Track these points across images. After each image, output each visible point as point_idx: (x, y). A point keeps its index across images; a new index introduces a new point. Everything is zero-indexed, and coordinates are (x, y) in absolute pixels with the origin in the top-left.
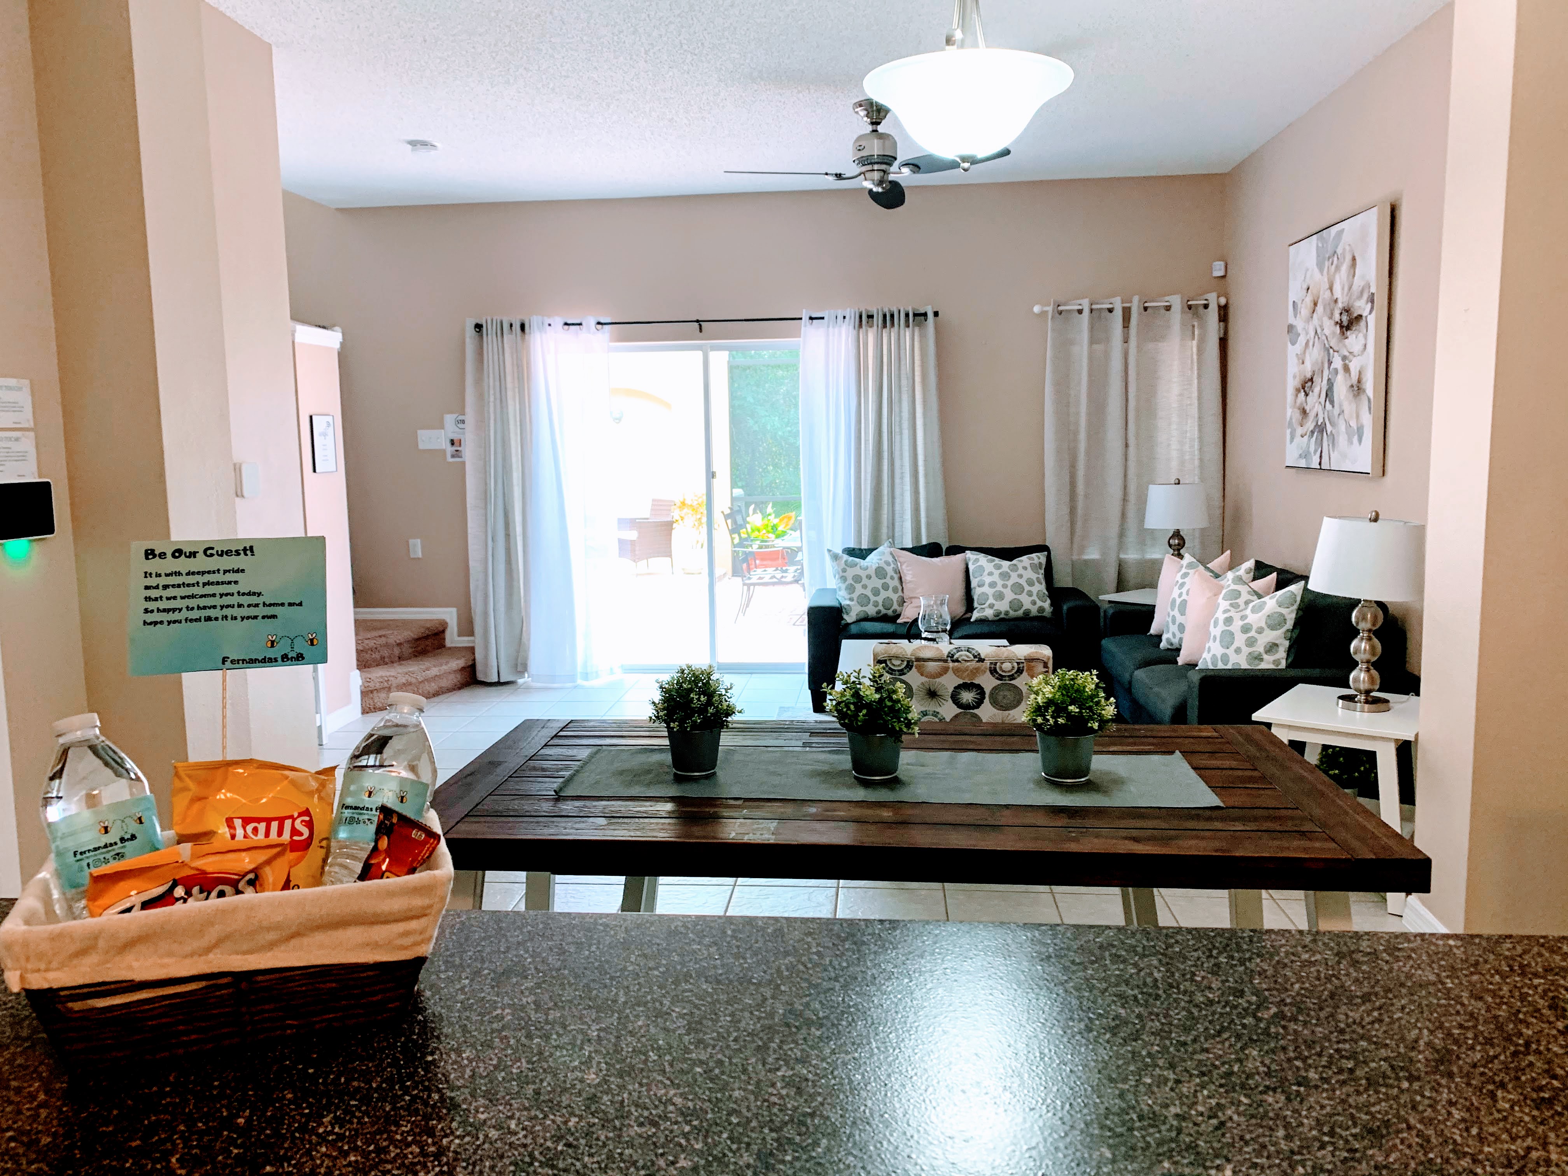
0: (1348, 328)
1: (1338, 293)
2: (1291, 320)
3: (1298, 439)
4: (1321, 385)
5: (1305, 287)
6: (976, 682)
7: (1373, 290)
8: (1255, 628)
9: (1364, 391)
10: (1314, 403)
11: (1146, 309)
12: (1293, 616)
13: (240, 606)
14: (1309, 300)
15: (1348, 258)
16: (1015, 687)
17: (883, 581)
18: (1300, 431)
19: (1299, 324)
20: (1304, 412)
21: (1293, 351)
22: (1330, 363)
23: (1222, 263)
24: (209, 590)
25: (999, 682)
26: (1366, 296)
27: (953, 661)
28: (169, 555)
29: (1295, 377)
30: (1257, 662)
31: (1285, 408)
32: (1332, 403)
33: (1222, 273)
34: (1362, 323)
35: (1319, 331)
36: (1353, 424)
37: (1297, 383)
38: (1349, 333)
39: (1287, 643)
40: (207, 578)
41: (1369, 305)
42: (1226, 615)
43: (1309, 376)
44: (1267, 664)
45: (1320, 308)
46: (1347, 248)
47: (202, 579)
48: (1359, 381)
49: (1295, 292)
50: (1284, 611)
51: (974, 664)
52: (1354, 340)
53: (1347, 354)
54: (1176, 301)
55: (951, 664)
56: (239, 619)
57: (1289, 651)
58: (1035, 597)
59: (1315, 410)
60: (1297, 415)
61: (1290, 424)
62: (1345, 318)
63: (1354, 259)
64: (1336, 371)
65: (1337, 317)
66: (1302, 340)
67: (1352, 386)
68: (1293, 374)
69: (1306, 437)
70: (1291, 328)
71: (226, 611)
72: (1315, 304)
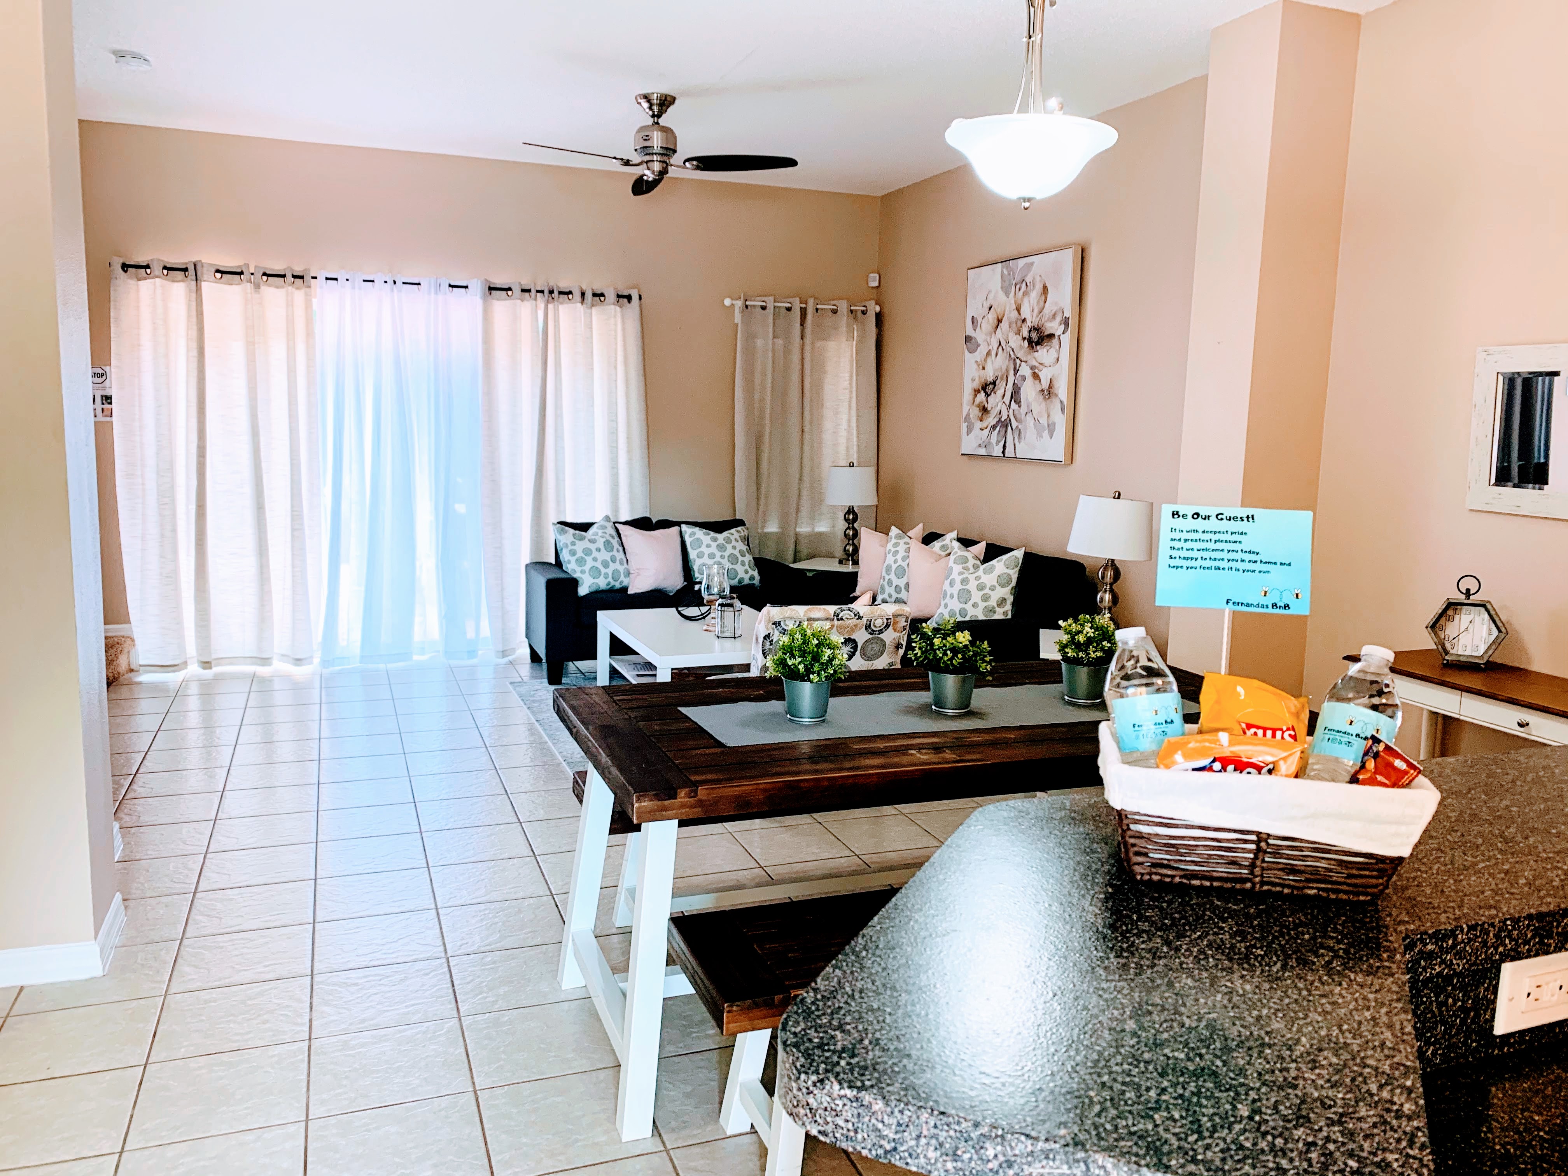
0: (1038, 343)
1: (1026, 312)
2: (970, 331)
3: (976, 431)
4: (1004, 389)
5: (987, 306)
6: (852, 637)
7: (1067, 314)
8: (988, 587)
9: (1056, 395)
10: (996, 402)
11: (817, 310)
12: (1016, 575)
13: (1243, 561)
14: (992, 317)
15: (1039, 287)
16: (882, 640)
17: (611, 554)
18: (978, 425)
19: (979, 336)
20: (985, 410)
21: (971, 360)
22: (1016, 371)
23: (877, 275)
24: (1219, 546)
25: (871, 636)
26: (1059, 318)
27: (838, 620)
28: (1190, 516)
29: (973, 380)
30: (992, 614)
31: (961, 405)
32: (1018, 403)
33: (876, 284)
34: (1055, 341)
35: (1003, 343)
36: (1044, 421)
37: (977, 384)
38: (1038, 347)
39: (1011, 598)
40: (1218, 537)
41: (1063, 327)
42: (962, 577)
43: (990, 379)
44: (998, 616)
45: (1004, 325)
46: (1038, 279)
47: (1215, 537)
48: (1050, 387)
49: (975, 308)
50: (1011, 572)
51: (855, 621)
52: (1044, 354)
53: (1035, 363)
54: (843, 307)
55: (836, 622)
56: (1241, 571)
57: (1014, 604)
58: (747, 567)
59: (998, 409)
60: (976, 412)
61: (967, 418)
62: (1034, 335)
63: (1045, 289)
64: (1024, 378)
65: (1025, 334)
66: (982, 350)
67: (1042, 390)
68: (971, 377)
69: (986, 432)
70: (968, 339)
71: (1231, 564)
72: (999, 321)
